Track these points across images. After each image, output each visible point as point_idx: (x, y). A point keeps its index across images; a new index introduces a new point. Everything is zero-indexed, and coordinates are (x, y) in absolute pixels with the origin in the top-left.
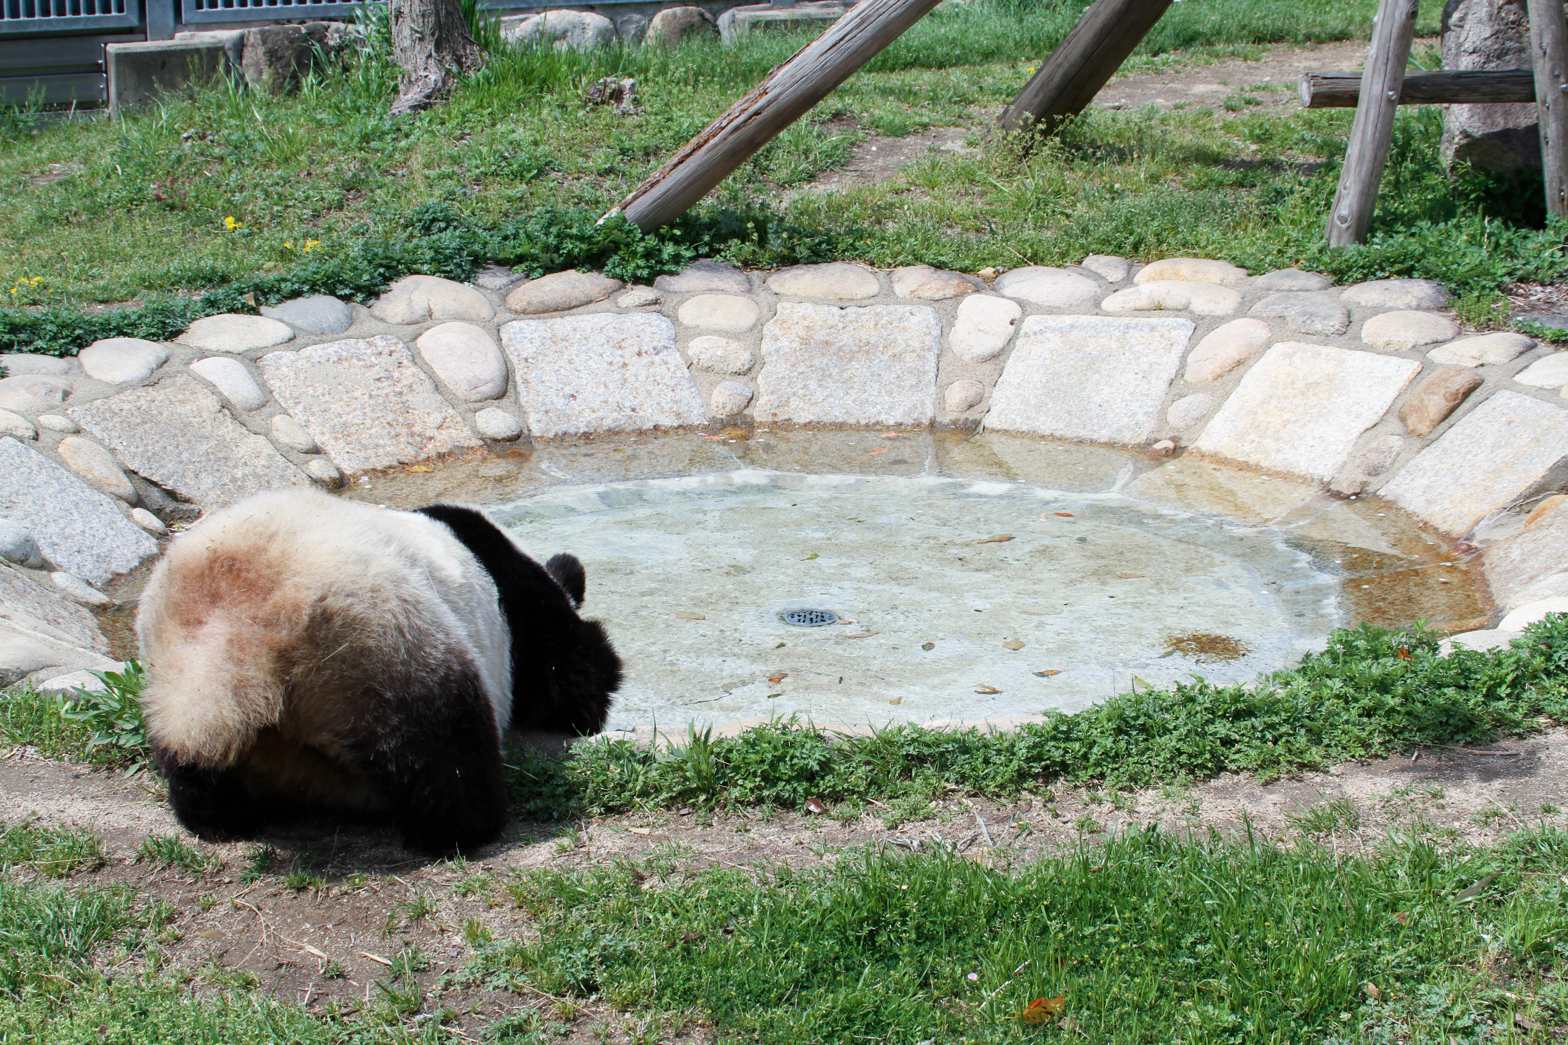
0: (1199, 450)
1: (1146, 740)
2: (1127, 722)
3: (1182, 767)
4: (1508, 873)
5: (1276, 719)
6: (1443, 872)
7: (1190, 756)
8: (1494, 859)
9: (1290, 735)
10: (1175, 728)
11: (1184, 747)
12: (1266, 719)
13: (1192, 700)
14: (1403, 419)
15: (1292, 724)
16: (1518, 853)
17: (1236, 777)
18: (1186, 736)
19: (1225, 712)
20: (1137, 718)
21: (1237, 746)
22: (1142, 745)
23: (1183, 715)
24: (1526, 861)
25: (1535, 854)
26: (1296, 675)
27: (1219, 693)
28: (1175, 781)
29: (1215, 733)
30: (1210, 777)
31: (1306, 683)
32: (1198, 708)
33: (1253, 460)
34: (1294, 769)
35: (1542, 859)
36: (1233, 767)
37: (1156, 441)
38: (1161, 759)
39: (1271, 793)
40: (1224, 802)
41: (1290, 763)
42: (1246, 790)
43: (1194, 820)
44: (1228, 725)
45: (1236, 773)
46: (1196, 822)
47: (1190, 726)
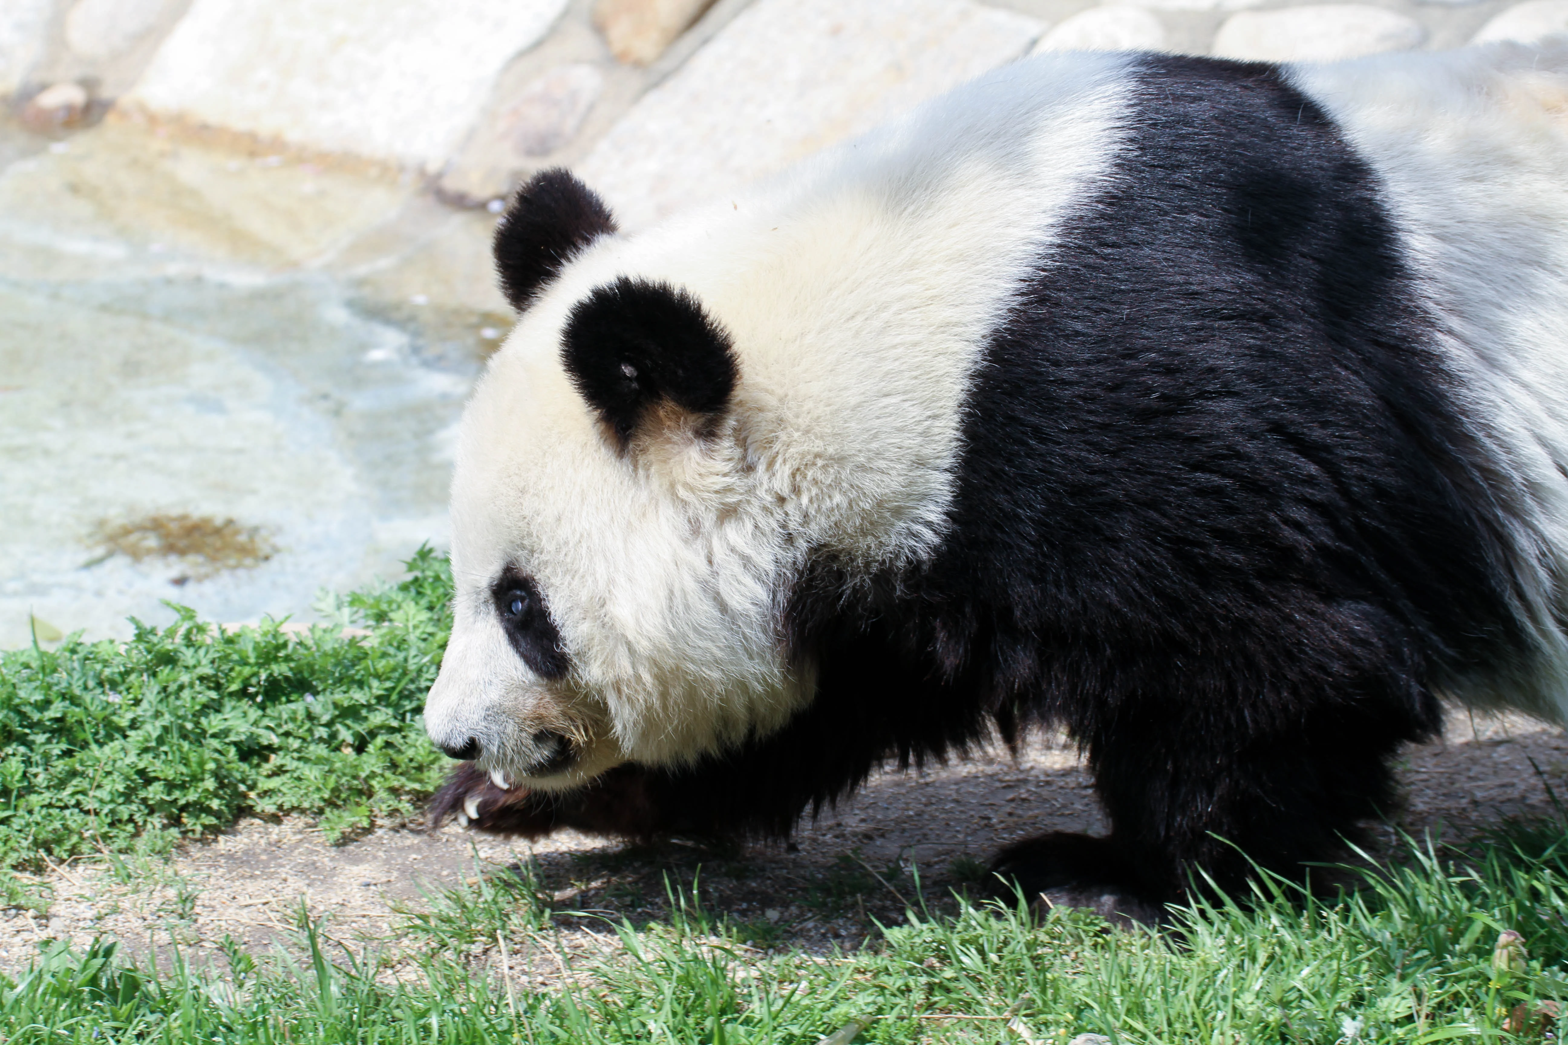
0: (142, 108)
1: (68, 753)
2: (23, 715)
3: (152, 811)
4: (891, 1017)
5: (359, 696)
6: (747, 1022)
7: (170, 786)
8: (857, 988)
9: (392, 730)
10: (134, 725)
11: (156, 767)
12: (339, 697)
13: (169, 659)
14: (599, 28)
15: (397, 706)
16: (911, 971)
17: (275, 831)
18: (160, 741)
19: (246, 685)
20: (46, 704)
21: (275, 760)
22: (60, 766)
23: (151, 694)
24: (930, 989)
25: (949, 973)
26: (399, 597)
27: (230, 641)
28: (140, 844)
29: (226, 732)
30: (216, 831)
31: (425, 615)
32: (185, 678)
33: (266, 127)
34: (405, 805)
35: (965, 983)
36: (267, 806)
37: (44, 87)
38: (104, 794)
39: (356, 860)
40: (251, 887)
41: (395, 792)
42: (299, 857)
43: (185, 929)
44: (254, 714)
45: (275, 819)
46: (190, 933)
47: (167, 719)
